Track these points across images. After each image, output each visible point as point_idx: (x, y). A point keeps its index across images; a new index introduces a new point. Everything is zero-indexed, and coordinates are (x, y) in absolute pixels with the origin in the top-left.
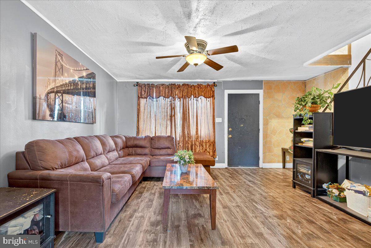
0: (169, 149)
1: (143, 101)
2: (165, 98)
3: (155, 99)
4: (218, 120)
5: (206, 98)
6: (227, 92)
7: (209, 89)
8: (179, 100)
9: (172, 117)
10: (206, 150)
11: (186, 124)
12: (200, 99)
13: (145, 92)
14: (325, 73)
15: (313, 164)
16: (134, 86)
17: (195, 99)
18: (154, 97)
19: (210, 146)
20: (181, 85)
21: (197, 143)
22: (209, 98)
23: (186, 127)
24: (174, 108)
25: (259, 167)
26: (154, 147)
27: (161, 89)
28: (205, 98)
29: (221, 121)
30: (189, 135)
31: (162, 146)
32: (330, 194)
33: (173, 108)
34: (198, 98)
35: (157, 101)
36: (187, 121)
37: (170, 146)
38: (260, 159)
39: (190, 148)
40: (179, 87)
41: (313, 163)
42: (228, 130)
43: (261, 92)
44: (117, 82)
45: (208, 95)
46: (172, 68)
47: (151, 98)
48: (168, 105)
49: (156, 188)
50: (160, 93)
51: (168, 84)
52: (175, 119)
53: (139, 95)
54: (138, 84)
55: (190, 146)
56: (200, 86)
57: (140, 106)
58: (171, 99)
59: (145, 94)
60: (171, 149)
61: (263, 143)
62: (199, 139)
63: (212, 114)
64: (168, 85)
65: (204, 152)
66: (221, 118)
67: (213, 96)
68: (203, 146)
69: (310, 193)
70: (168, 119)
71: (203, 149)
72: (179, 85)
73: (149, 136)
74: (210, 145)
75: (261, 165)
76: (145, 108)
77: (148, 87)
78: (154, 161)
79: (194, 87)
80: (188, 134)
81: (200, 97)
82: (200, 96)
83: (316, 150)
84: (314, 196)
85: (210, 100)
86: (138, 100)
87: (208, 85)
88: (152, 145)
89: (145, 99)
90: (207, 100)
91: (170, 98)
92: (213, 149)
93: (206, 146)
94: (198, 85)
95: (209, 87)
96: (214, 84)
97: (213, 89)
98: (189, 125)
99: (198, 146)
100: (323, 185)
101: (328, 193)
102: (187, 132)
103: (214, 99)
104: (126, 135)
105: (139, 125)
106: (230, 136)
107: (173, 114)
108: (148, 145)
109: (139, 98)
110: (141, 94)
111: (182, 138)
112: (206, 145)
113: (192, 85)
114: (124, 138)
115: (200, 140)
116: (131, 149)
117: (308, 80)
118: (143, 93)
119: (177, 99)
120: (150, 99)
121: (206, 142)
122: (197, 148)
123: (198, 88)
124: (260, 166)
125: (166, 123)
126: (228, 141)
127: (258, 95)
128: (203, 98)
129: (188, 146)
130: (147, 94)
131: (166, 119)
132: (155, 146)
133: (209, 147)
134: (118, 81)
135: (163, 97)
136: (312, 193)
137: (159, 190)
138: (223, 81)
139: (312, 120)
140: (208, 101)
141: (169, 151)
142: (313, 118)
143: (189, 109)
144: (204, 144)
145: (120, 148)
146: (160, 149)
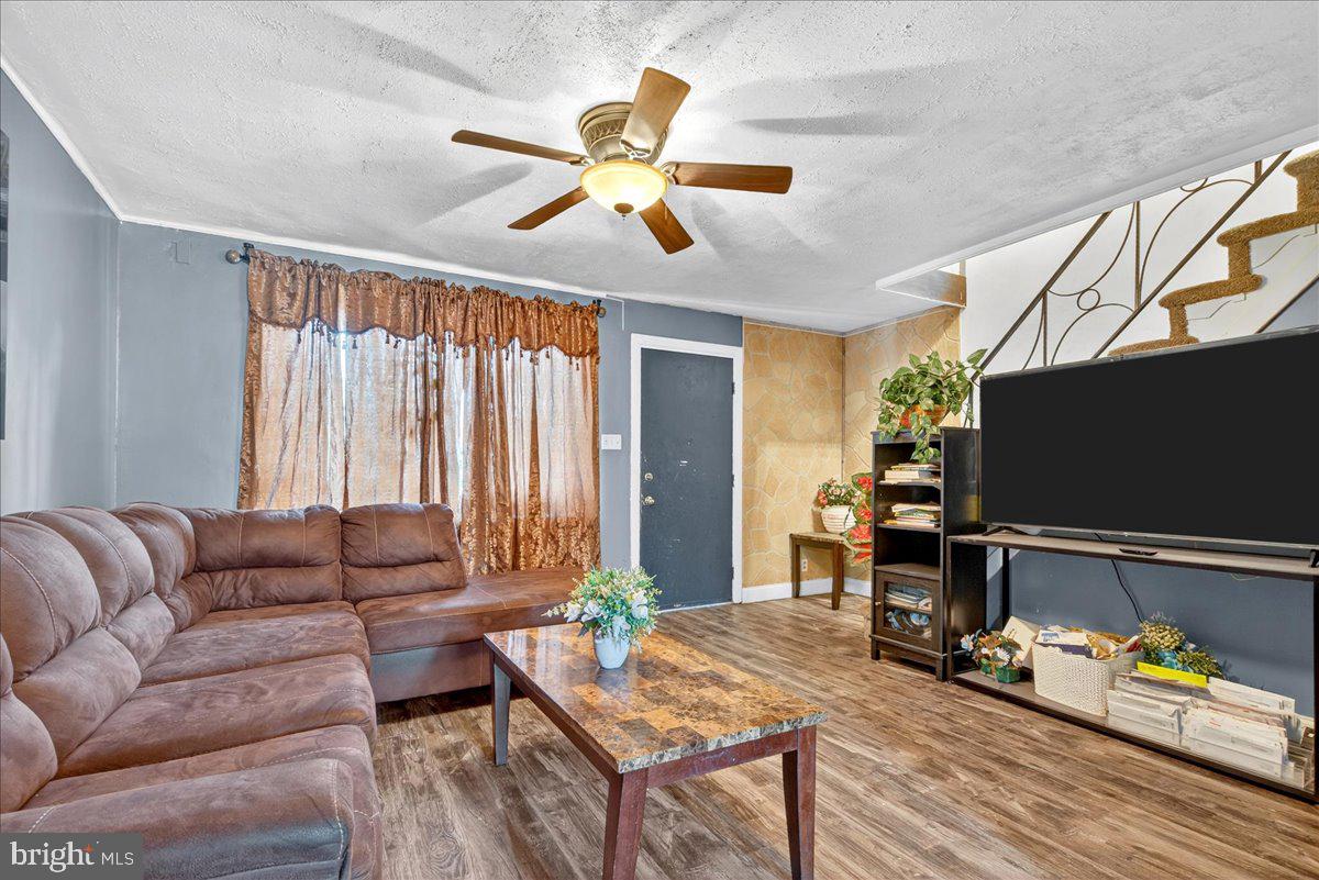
0: (439, 565)
1: (275, 341)
2: (396, 336)
3: (343, 338)
4: (610, 442)
5: (570, 355)
6: (639, 342)
7: (579, 321)
8: (460, 351)
9: (430, 422)
10: (567, 555)
11: (492, 455)
12: (548, 357)
13: (293, 296)
14: (899, 318)
15: (941, 581)
16: (229, 260)
17: (527, 354)
18: (342, 325)
19: (582, 539)
20: (469, 288)
21: (537, 532)
22: (578, 356)
23: (491, 468)
24: (439, 384)
25: (731, 600)
26: (364, 561)
27: (377, 292)
28: (566, 354)
29: (618, 447)
30: (504, 498)
31: (402, 553)
32: (990, 665)
33: (434, 386)
34: (539, 349)
35: (355, 347)
36: (495, 445)
37: (441, 550)
38: (735, 576)
39: (508, 551)
40: (460, 298)
41: (941, 578)
42: (642, 477)
43: (736, 354)
44: (115, 221)
45: (577, 347)
46: (463, 209)
47: (325, 328)
48: (410, 368)
49: (417, 758)
50: (368, 311)
51: (409, 277)
52: (440, 431)
53: (258, 310)
54: (248, 253)
55: (507, 545)
56: (546, 308)
57: (259, 362)
58: (426, 344)
59: (290, 305)
60: (448, 564)
61: (744, 520)
62: (544, 515)
63: (590, 418)
64: (408, 283)
65: (562, 563)
66: (620, 436)
67: (594, 352)
68: (557, 542)
69: (932, 670)
70: (408, 432)
71: (556, 552)
72: (462, 289)
73: (331, 509)
74: (583, 535)
75: (740, 593)
76: (289, 372)
77: (309, 278)
78: (388, 627)
79: (523, 307)
80: (498, 494)
81: (543, 352)
82: (545, 345)
83: (952, 538)
84: (945, 678)
85: (584, 365)
86: (252, 331)
87: (575, 308)
88: (349, 552)
89: (293, 333)
90: (571, 363)
91: (421, 339)
92: (593, 551)
93: (568, 541)
94: (537, 299)
95: (578, 313)
96: (597, 307)
97: (592, 325)
98: (502, 458)
99: (536, 544)
100: (963, 640)
101: (984, 661)
102: (498, 487)
103: (597, 363)
104: (193, 506)
105: (252, 456)
106: (650, 500)
107: (433, 408)
108: (329, 551)
109: (254, 322)
110: (270, 308)
111: (474, 513)
112: (568, 536)
113: (513, 295)
114: (186, 523)
115: (548, 519)
116: (229, 575)
117: (850, 332)
118: (281, 300)
119: (449, 347)
120: (322, 334)
121: (568, 527)
122: (535, 550)
123: (539, 311)
124: (736, 599)
125: (399, 448)
126: (642, 517)
127: (729, 362)
128: (557, 354)
129: (500, 546)
130: (306, 308)
131: (398, 431)
132: (363, 553)
133: (577, 545)
134: (123, 217)
135: (385, 332)
136: (939, 668)
137: (438, 763)
138: (624, 300)
139: (939, 449)
140: (574, 366)
141: (436, 573)
142: (939, 443)
143: (501, 393)
144: (561, 533)
145: (172, 577)
146: (394, 566)
